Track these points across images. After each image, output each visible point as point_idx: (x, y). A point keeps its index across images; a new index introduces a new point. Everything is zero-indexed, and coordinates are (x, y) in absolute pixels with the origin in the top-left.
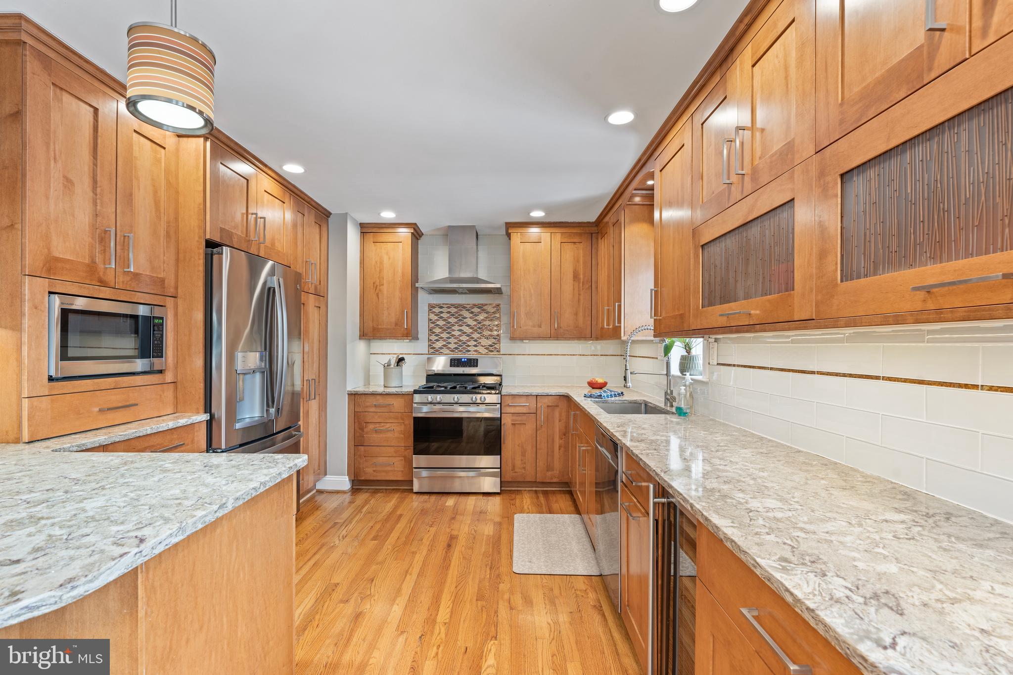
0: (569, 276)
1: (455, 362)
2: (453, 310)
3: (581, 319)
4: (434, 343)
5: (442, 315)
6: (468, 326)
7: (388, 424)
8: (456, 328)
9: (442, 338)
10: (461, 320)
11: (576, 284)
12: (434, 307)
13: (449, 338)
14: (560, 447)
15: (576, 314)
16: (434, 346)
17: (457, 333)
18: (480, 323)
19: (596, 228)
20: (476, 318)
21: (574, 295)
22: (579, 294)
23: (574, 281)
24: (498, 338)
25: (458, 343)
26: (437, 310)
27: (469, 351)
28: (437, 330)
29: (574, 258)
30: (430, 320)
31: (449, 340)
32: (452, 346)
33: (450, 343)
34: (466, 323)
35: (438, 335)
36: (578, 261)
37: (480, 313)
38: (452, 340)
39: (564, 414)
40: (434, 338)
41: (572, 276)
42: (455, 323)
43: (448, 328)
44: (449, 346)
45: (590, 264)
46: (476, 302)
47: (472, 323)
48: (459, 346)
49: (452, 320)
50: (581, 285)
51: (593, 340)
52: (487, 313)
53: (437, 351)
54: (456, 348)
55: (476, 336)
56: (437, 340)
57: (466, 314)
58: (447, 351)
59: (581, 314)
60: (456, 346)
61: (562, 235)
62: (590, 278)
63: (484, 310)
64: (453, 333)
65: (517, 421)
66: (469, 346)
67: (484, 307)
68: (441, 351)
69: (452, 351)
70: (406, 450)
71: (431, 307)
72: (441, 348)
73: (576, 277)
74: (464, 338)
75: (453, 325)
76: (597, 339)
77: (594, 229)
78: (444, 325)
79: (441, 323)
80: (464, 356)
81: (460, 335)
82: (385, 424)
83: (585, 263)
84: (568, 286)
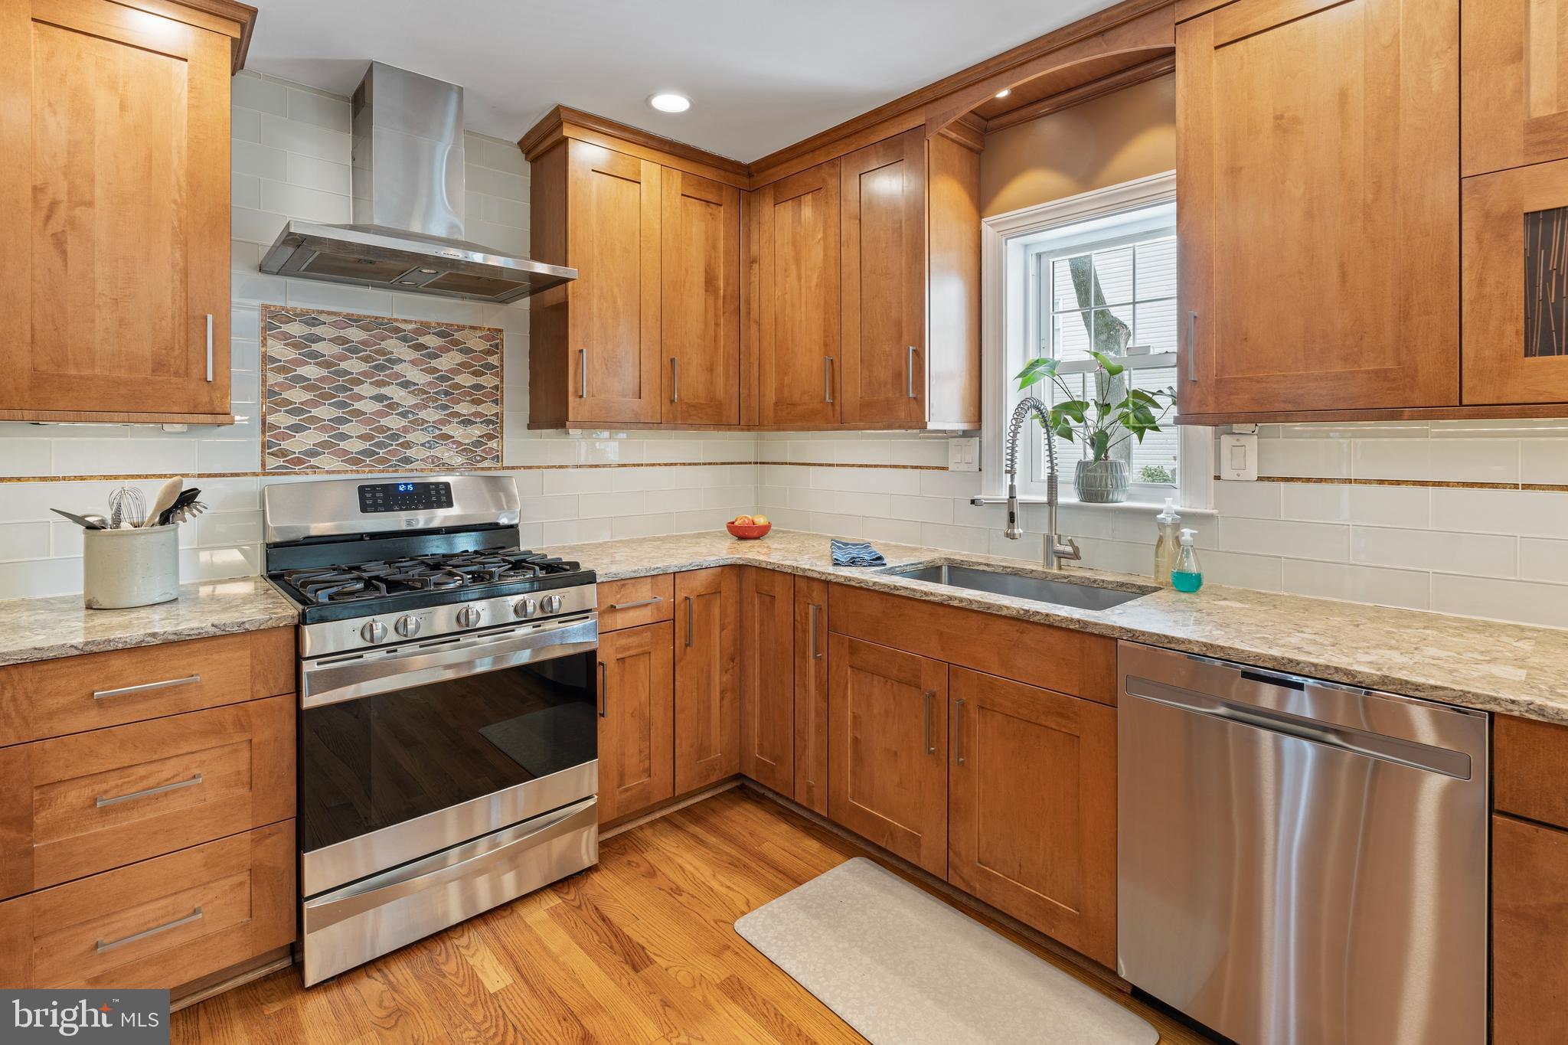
0: (698, 278)
1: (375, 498)
2: (355, 334)
3: (720, 382)
4: (285, 437)
5: (315, 347)
6: (406, 384)
7: (172, 762)
8: (366, 389)
9: (314, 420)
10: (382, 367)
11: (711, 301)
12: (289, 321)
13: (340, 421)
14: (723, 693)
15: (711, 369)
16: (285, 445)
17: (368, 407)
18: (444, 379)
19: (746, 180)
20: (434, 363)
21: (706, 324)
22: (717, 324)
23: (706, 291)
24: (496, 423)
25: (372, 437)
26: (296, 329)
27: (407, 460)
28: (298, 396)
29: (707, 239)
30: (266, 359)
31: (344, 428)
32: (355, 446)
33: (344, 437)
34: (398, 375)
35: (301, 411)
36: (714, 247)
37: (445, 350)
38: (353, 428)
39: (731, 610)
40: (282, 419)
41: (703, 280)
42: (364, 374)
43: (339, 388)
44: (343, 445)
45: (736, 258)
46: (433, 318)
47: (420, 378)
48: (380, 445)
49: (354, 366)
50: (721, 302)
51: (742, 430)
52: (467, 351)
53: (299, 461)
54: (364, 452)
55: (431, 415)
56: (297, 428)
57: (395, 347)
58: (336, 464)
59: (720, 370)
60: (366, 445)
61: (683, 178)
62: (737, 289)
63: (456, 343)
64: (357, 405)
65: (629, 648)
66: (407, 445)
67: (457, 336)
68: (314, 461)
69: (355, 461)
70: (257, 842)
71: (273, 320)
72: (313, 453)
73: (710, 282)
74: (393, 422)
75: (359, 382)
76: (749, 428)
77: (744, 181)
78: (322, 379)
79: (311, 371)
80: (404, 477)
81: (381, 414)
82: (154, 767)
83: (727, 253)
84: (695, 300)
